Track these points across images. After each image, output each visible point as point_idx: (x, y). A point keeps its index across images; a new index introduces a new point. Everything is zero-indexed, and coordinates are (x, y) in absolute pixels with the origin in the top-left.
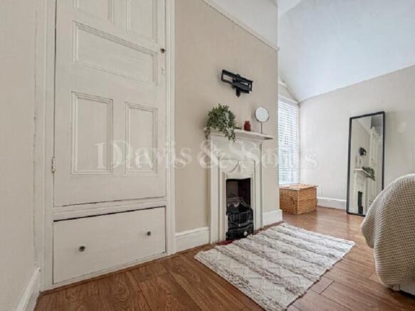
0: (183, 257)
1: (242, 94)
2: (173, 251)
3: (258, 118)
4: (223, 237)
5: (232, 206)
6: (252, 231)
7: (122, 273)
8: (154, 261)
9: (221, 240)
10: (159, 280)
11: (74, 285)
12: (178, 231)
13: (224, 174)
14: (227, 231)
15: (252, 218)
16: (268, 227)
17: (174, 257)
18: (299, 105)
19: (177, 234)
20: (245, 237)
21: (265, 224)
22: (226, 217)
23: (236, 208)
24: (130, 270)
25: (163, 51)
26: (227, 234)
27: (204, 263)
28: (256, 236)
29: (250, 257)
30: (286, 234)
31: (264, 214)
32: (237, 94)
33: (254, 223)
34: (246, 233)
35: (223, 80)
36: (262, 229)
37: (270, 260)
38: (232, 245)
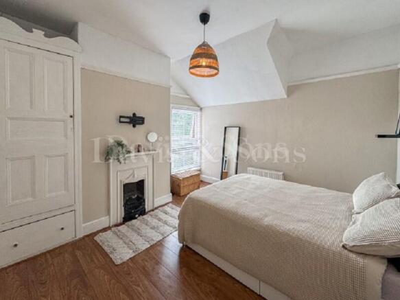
0: (86, 239)
1: (137, 126)
2: (80, 235)
3: (150, 140)
4: (120, 220)
5: (130, 199)
6: (143, 213)
7: (44, 254)
8: (67, 244)
9: (119, 222)
10: (66, 255)
11: (9, 267)
12: (84, 223)
13: (121, 181)
14: (123, 216)
15: (144, 205)
16: (156, 208)
18: (201, 109)
19: (84, 225)
20: (136, 218)
21: (156, 206)
22: (123, 208)
23: (134, 199)
24: (49, 252)
25: (71, 117)
26: (124, 218)
27: (98, 241)
28: (145, 217)
29: (128, 234)
30: (164, 213)
31: (155, 200)
32: (134, 126)
33: (146, 207)
34: (137, 216)
35: (120, 122)
36: (153, 210)
37: (139, 234)
38: (123, 226)
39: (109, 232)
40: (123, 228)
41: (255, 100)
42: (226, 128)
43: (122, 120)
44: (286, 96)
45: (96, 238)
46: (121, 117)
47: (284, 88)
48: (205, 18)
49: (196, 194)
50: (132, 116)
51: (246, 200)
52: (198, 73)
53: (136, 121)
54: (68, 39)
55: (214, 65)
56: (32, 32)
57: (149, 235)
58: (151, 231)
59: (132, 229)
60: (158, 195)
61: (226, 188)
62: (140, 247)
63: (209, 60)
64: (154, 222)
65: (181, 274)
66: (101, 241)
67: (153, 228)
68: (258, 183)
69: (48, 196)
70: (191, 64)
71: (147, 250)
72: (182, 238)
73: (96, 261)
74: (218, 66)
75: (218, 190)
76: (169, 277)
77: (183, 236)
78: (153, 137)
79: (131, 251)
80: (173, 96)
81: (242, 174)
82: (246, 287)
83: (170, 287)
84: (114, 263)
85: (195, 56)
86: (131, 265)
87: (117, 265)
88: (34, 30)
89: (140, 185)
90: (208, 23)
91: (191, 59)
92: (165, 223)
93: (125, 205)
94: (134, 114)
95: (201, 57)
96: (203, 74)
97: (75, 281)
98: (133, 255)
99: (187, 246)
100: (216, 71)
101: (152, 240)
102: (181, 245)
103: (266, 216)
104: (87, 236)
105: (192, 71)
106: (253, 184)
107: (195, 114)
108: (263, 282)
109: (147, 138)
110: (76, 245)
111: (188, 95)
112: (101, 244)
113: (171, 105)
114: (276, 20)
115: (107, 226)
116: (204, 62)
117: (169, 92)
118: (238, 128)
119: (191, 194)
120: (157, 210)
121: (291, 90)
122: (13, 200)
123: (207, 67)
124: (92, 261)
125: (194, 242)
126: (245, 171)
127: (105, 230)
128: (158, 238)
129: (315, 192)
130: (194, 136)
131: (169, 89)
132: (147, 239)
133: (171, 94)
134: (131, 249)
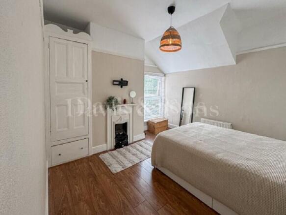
0: (95, 156)
1: (123, 87)
2: (91, 154)
3: (131, 96)
4: (113, 147)
5: (119, 134)
6: (127, 144)
7: (73, 162)
8: (84, 158)
9: (112, 148)
10: (85, 164)
12: (93, 146)
13: (114, 122)
14: (115, 144)
15: (127, 139)
16: (135, 142)
17: (91, 156)
18: (165, 75)
19: (93, 148)
20: (122, 147)
21: (134, 141)
22: (114, 140)
23: (121, 135)
24: (76, 161)
25: (87, 81)
26: (115, 146)
27: (101, 158)
28: (128, 147)
29: (118, 156)
30: (140, 146)
31: (134, 136)
32: (122, 87)
33: (128, 141)
34: (123, 146)
35: (113, 84)
36: (133, 143)
37: (125, 157)
38: (115, 151)
39: (107, 154)
40: (115, 152)
41: (208, 67)
42: (183, 89)
43: (115, 83)
44: (235, 63)
45: (100, 156)
46: (114, 81)
47: (233, 56)
48: (171, 10)
49: (164, 133)
50: (120, 80)
51: (201, 141)
52: (166, 49)
53: (122, 83)
54: (85, 33)
55: (177, 43)
56: (67, 31)
57: (131, 159)
58: (133, 156)
59: (121, 154)
60: (135, 133)
61: (185, 132)
62: (126, 165)
63: (174, 40)
64: (134, 151)
65: (154, 185)
66: (103, 158)
67: (133, 155)
68: (210, 130)
69: (75, 128)
70: (161, 43)
71: (131, 168)
72: (154, 163)
73: (101, 169)
74: (181, 43)
75: (179, 132)
76: (146, 186)
77: (155, 162)
78: (133, 94)
79: (121, 167)
80: (146, 66)
81: (195, 123)
82: (201, 202)
83: (147, 192)
84: (112, 172)
85: (164, 38)
86: (122, 175)
87: (114, 174)
88: (68, 30)
89: (125, 126)
90: (174, 13)
91: (161, 40)
92: (142, 152)
93: (116, 137)
94: (122, 79)
95: (169, 38)
96: (169, 50)
97: (91, 179)
98: (123, 169)
99: (156, 168)
100: (180, 47)
101: (134, 162)
102: (153, 167)
103: (218, 153)
104: (95, 154)
105: (162, 48)
106: (205, 130)
107: (160, 79)
108: (215, 199)
109: (129, 94)
110: (89, 159)
111: (156, 65)
112: (103, 160)
113: (145, 73)
114: (229, 4)
115: (106, 150)
116: (170, 41)
117: (144, 64)
118: (193, 89)
119: (160, 133)
120: (135, 144)
121: (239, 58)
122: (59, 128)
123: (173, 44)
124: (99, 169)
125: (162, 166)
126: (199, 121)
127: (104, 152)
128: (137, 161)
129: (261, 139)
130: (159, 95)
131: (144, 61)
132: (130, 161)
133: (145, 65)
134: (121, 166)
